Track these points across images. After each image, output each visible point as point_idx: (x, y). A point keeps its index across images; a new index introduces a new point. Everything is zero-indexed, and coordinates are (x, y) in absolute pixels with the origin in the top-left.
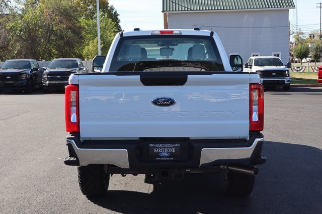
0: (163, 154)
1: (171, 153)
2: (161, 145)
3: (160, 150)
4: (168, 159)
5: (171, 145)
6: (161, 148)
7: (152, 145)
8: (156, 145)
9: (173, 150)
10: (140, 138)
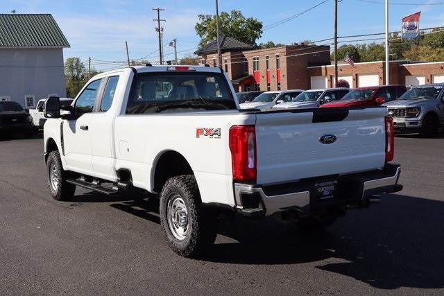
0: (326, 193)
1: (331, 191)
2: (323, 184)
3: (322, 189)
4: (329, 197)
5: (331, 183)
6: (323, 187)
7: (316, 185)
8: (321, 185)
9: (332, 188)
10: (300, 179)
